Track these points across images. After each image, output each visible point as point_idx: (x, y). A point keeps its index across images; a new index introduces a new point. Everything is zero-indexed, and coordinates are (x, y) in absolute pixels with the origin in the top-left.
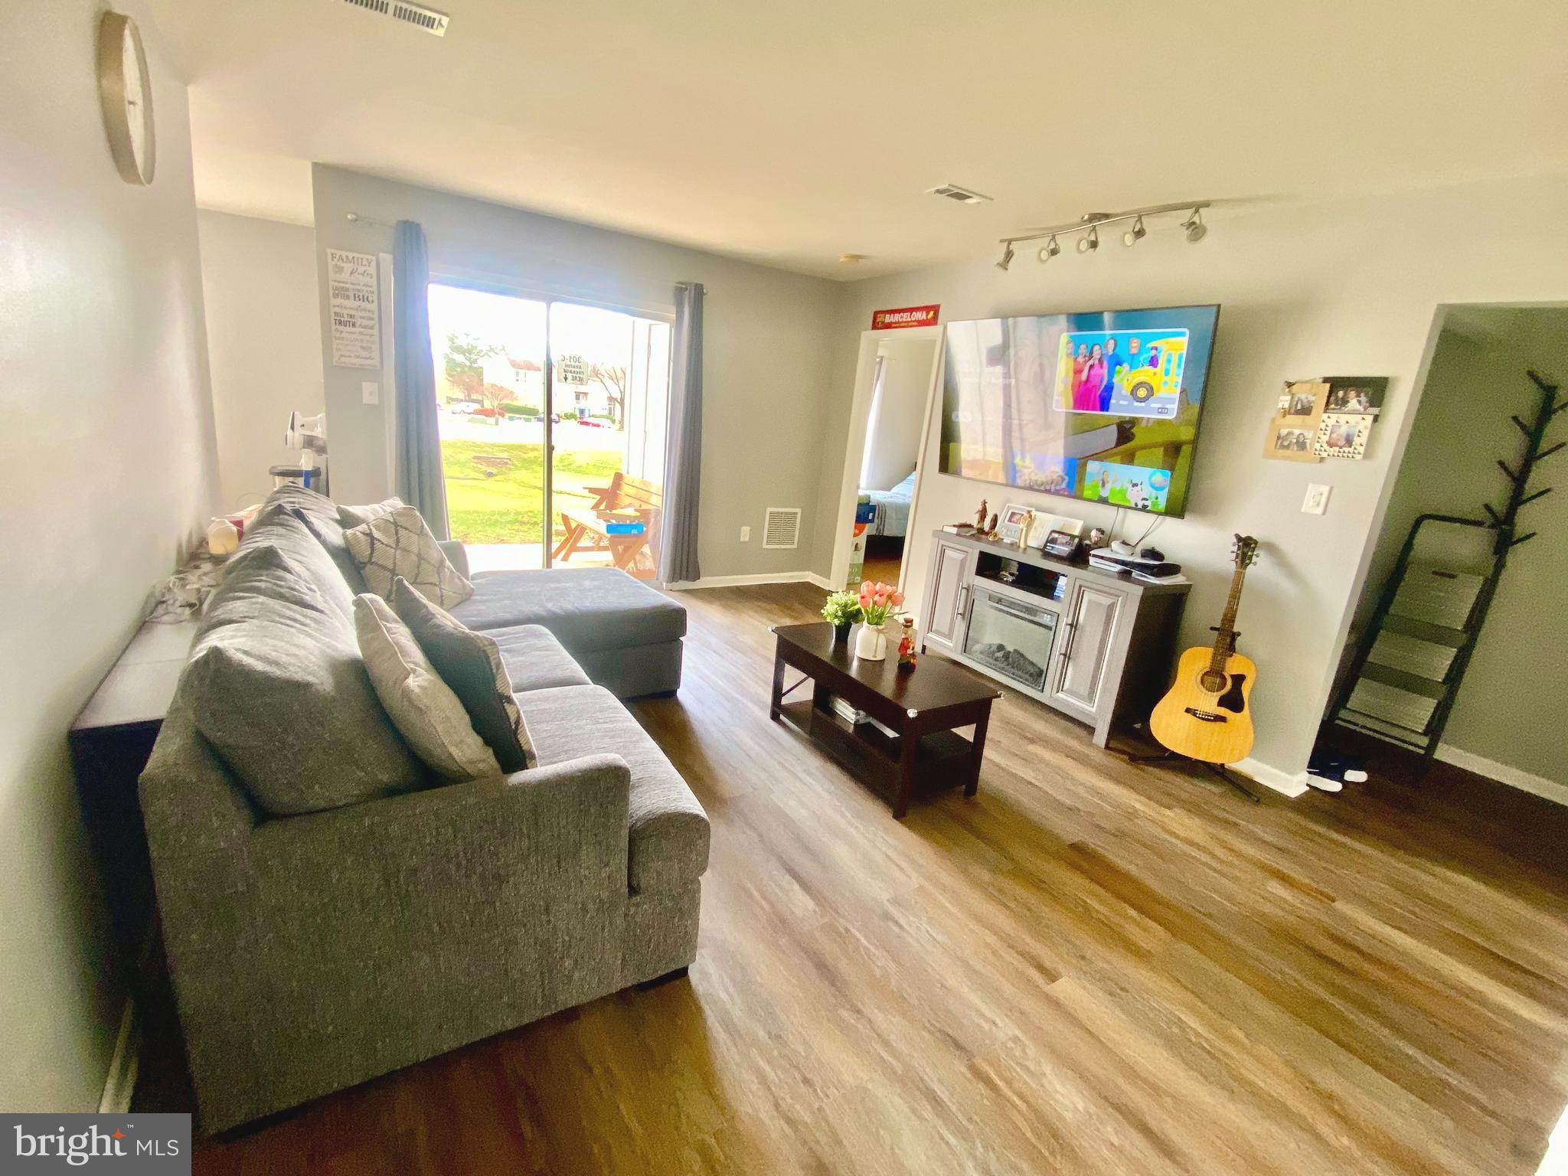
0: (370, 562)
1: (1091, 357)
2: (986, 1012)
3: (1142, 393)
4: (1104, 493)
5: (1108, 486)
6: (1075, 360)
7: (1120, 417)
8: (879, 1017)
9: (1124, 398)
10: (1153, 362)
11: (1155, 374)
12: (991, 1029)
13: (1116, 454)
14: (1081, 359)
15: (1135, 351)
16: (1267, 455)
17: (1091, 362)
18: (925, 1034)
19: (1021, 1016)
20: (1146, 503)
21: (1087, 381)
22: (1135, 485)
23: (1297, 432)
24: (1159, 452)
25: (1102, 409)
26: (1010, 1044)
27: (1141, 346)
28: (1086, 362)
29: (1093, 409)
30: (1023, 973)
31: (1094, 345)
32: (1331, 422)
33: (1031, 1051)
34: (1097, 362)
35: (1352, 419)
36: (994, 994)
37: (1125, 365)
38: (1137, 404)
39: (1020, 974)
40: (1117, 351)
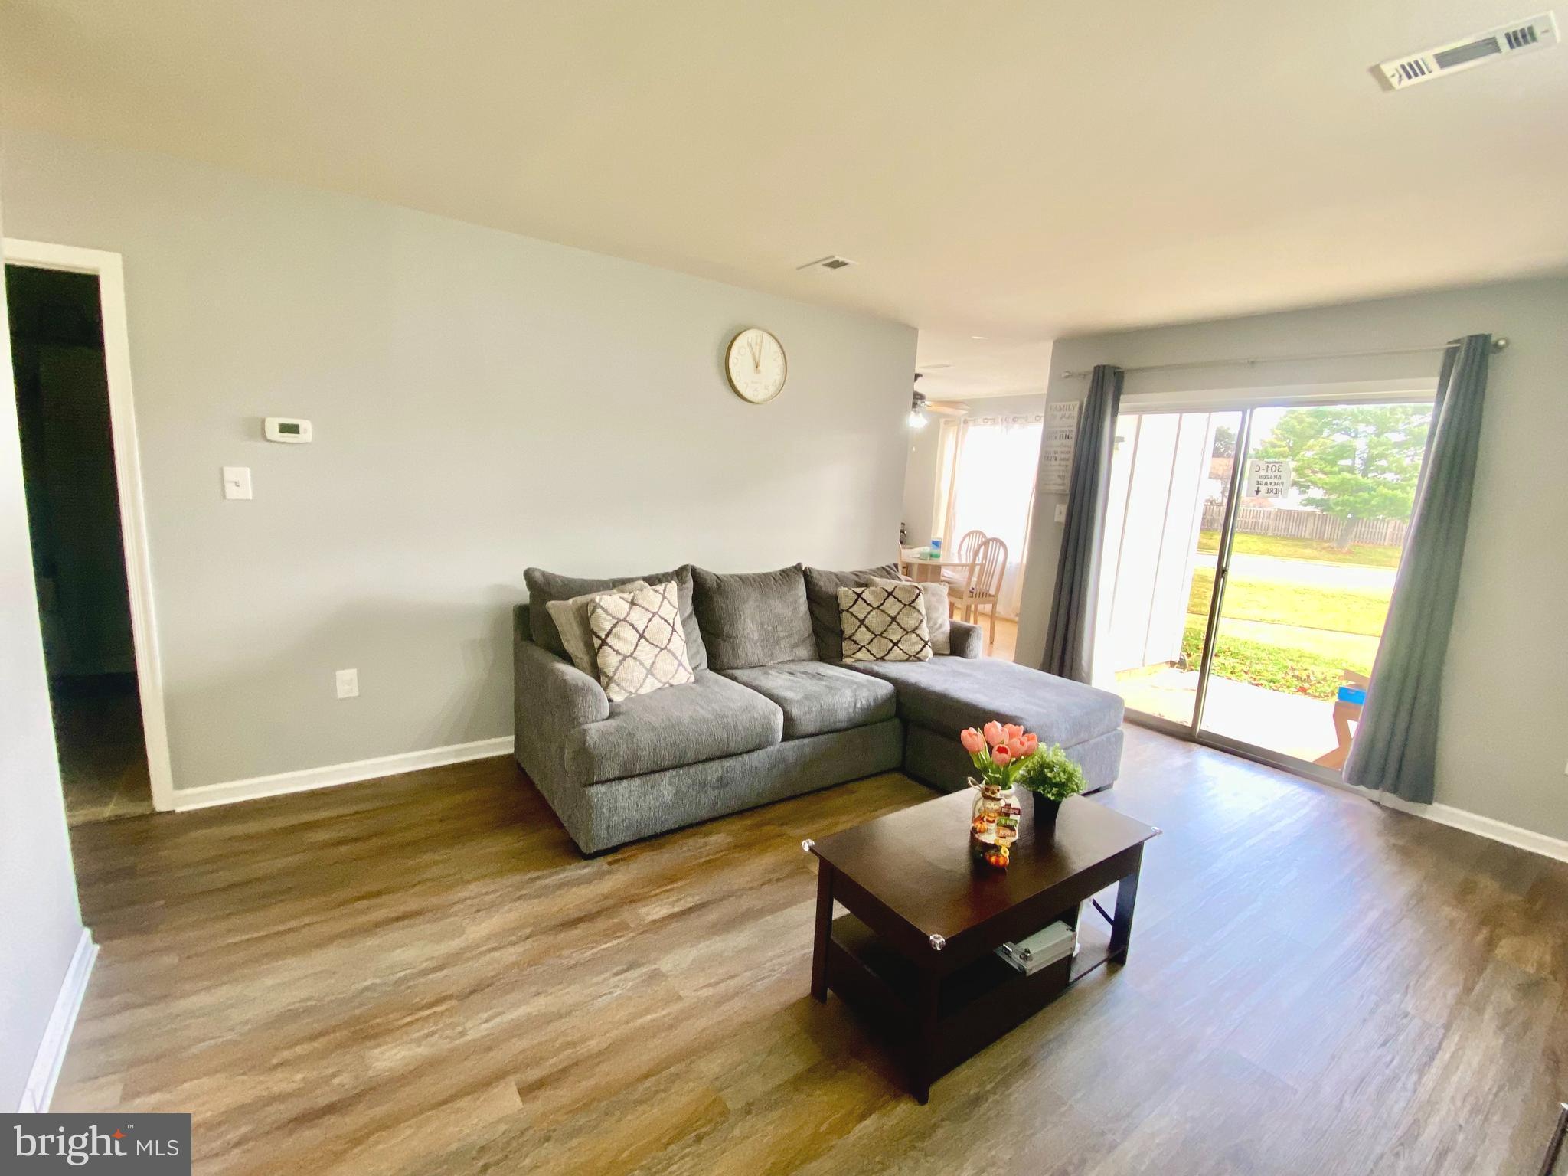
0: (847, 611)
2: (498, 1020)
8: (519, 949)
12: (480, 1018)
18: (493, 974)
19: (488, 1046)
26: (460, 1029)
30: (538, 1064)
33: (446, 1045)
36: (516, 1030)
39: (538, 1061)
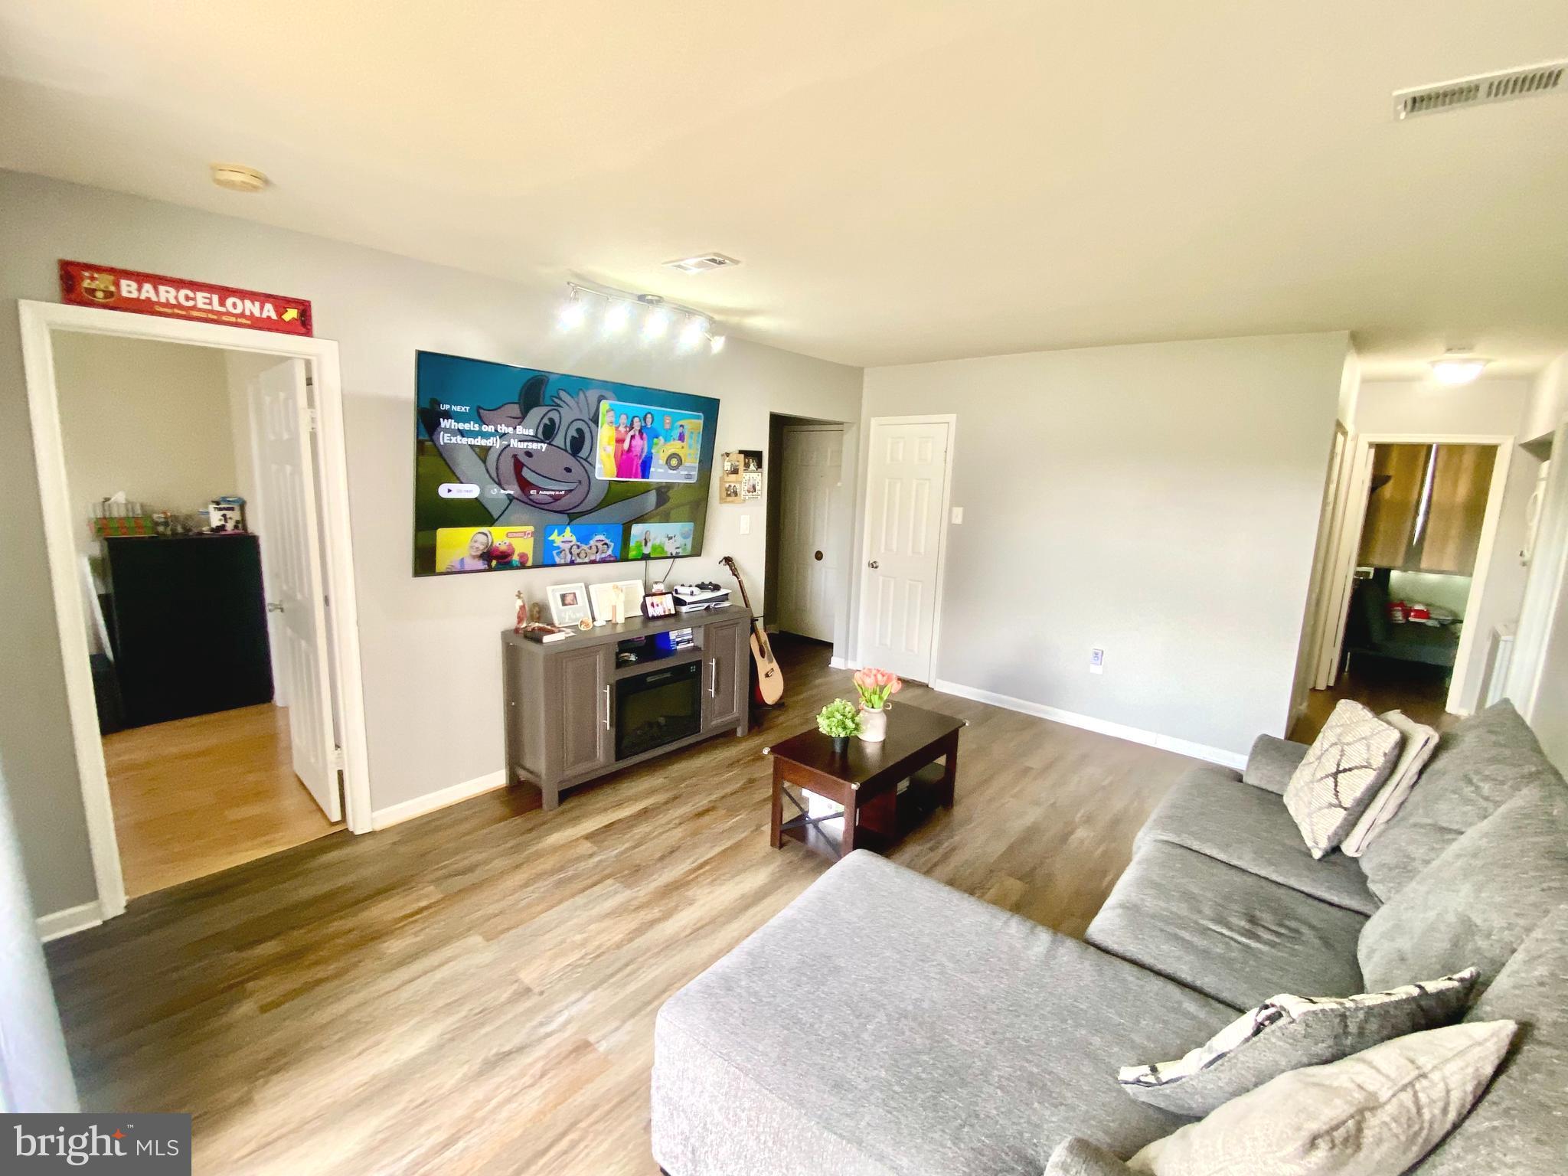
1: (632, 428)
3: (674, 462)
4: (646, 550)
5: (650, 544)
6: (617, 428)
7: (658, 483)
9: (660, 467)
10: (681, 438)
11: (683, 447)
13: (657, 514)
14: (622, 429)
15: (668, 426)
16: (722, 501)
17: (632, 433)
20: (678, 550)
21: (630, 449)
22: (670, 538)
23: (733, 485)
24: (686, 509)
25: (643, 477)
27: (672, 424)
28: (627, 432)
29: (635, 477)
31: (634, 417)
32: (747, 478)
34: (637, 433)
35: (752, 475)
37: (661, 438)
38: (671, 472)
40: (654, 425)
